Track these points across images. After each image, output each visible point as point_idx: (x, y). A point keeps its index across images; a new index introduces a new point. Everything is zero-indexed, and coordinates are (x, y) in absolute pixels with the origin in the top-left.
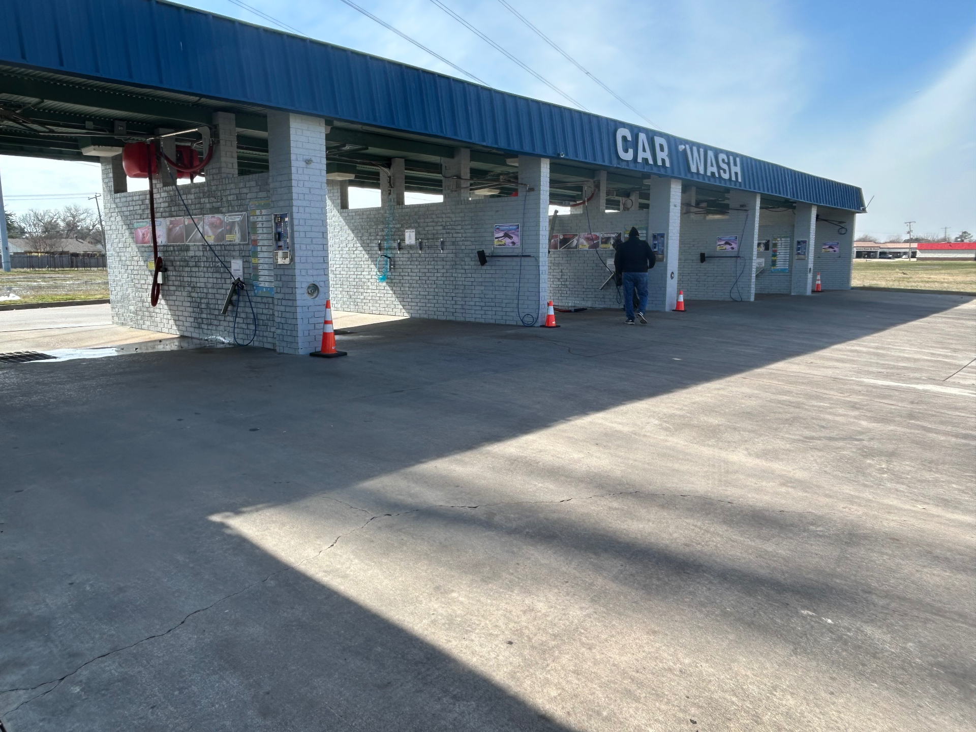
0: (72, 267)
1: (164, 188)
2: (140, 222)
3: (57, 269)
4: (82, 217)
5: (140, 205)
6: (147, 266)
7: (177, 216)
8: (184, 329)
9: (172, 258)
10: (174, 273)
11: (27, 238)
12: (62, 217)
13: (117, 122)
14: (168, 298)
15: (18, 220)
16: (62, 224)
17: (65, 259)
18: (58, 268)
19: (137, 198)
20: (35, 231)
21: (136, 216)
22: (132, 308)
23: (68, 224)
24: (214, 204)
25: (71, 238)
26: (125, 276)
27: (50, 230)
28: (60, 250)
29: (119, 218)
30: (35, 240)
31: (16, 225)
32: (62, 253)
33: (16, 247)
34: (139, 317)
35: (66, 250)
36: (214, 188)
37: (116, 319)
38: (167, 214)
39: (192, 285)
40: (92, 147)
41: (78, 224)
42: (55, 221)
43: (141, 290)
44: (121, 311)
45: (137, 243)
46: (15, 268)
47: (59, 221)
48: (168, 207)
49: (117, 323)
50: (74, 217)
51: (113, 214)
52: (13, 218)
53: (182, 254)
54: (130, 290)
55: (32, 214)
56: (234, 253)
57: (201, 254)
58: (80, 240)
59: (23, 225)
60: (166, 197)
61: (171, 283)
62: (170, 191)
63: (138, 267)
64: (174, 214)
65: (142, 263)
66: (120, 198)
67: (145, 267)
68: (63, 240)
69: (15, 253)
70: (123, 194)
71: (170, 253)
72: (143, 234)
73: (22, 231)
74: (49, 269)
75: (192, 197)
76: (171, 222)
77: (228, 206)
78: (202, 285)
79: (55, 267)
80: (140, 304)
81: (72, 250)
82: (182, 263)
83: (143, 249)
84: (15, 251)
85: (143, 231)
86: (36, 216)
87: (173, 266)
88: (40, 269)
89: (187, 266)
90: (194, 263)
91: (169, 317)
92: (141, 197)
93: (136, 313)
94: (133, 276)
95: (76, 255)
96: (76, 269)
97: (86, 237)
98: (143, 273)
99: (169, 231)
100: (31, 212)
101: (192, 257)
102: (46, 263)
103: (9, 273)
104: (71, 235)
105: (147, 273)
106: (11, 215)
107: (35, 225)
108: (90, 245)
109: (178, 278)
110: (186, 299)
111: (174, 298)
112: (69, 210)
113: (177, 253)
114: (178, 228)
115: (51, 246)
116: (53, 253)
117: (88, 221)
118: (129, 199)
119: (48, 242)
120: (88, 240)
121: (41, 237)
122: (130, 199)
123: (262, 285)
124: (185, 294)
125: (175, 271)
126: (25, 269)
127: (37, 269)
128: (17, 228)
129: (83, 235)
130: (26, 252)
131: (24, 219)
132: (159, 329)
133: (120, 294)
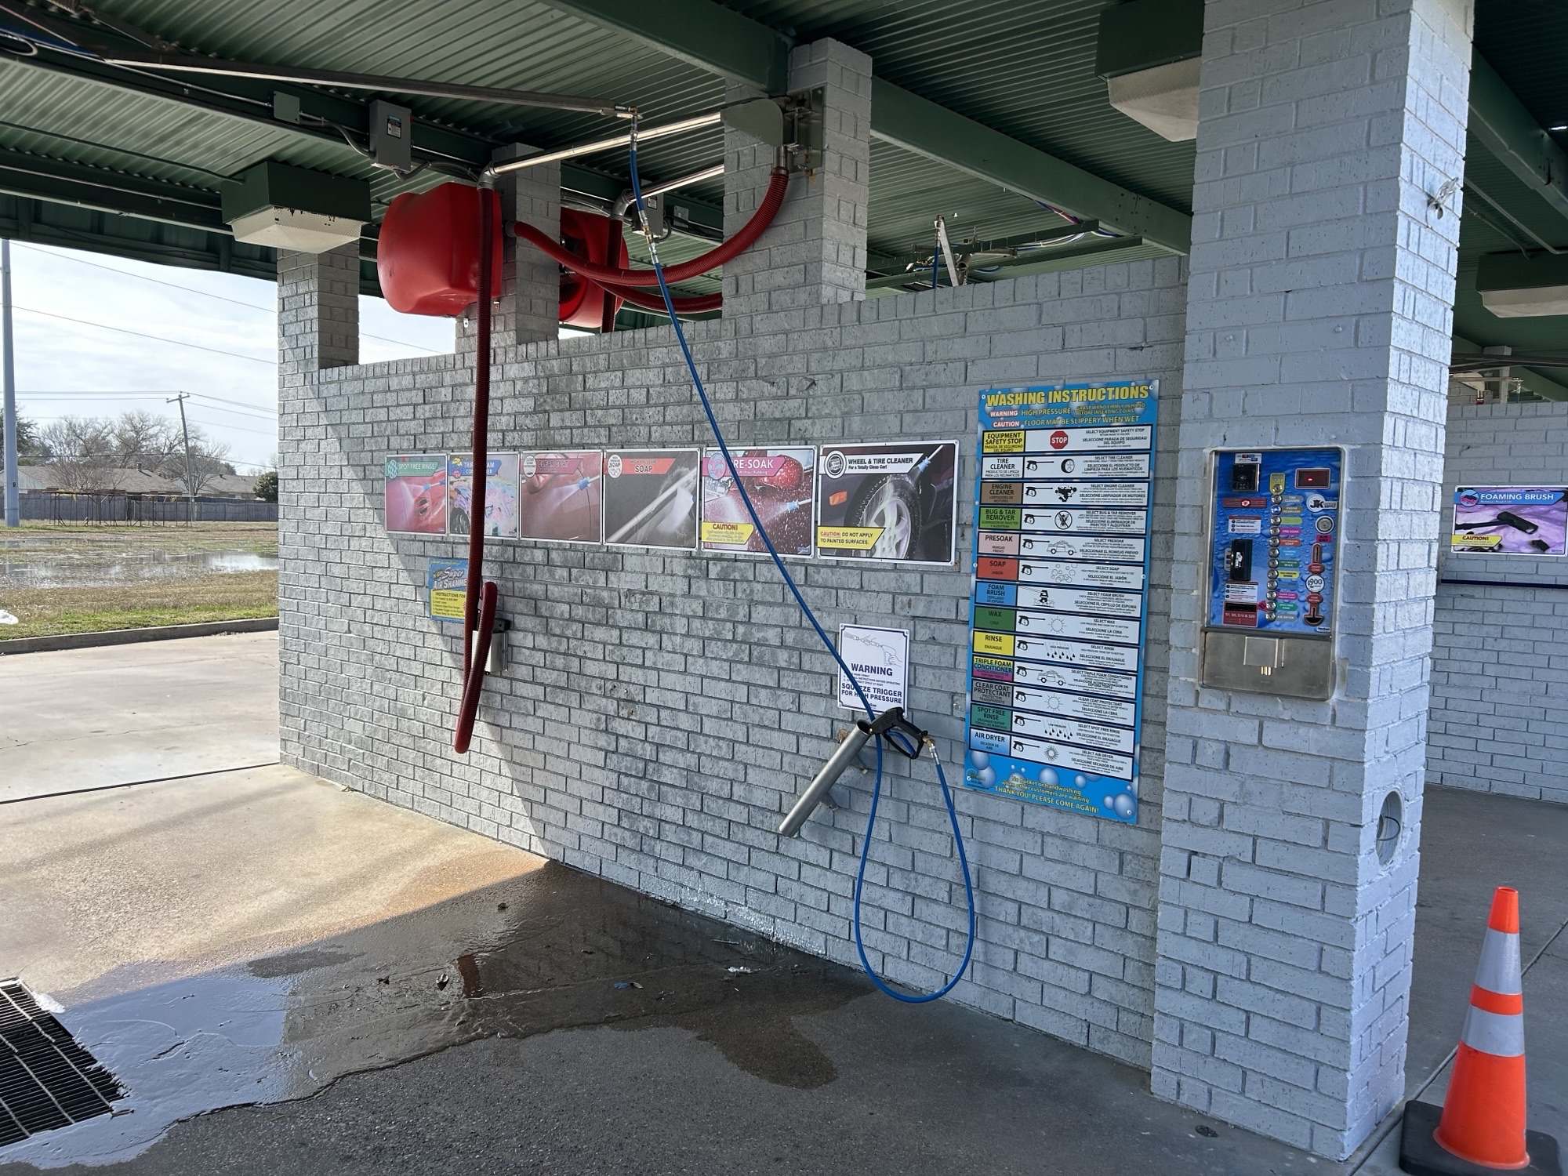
0: (130, 519)
1: (522, 348)
2: (411, 460)
3: (103, 523)
4: (151, 432)
5: (415, 406)
6: (427, 604)
7: (572, 445)
8: (568, 839)
9: (537, 589)
10: (542, 641)
11: (53, 464)
12: (116, 432)
13: (382, 109)
14: (504, 720)
15: (41, 435)
16: (115, 443)
17: (119, 504)
18: (105, 520)
19: (407, 381)
20: (68, 452)
21: (395, 442)
22: (356, 728)
23: (125, 443)
24: (763, 406)
25: (131, 468)
26: (341, 624)
27: (94, 451)
28: (111, 487)
29: (331, 446)
30: (67, 470)
31: (36, 442)
32: (113, 493)
33: (30, 480)
34: (381, 762)
35: (120, 487)
36: (767, 344)
37: (295, 750)
38: (528, 438)
39: (622, 694)
40: (272, 212)
41: (144, 443)
42: (104, 438)
43: (395, 676)
44: (314, 729)
45: (391, 525)
46: (28, 518)
47: (111, 437)
48: (535, 412)
49: (297, 764)
50: (137, 433)
51: (310, 432)
52: (33, 431)
53: (587, 578)
54: (352, 671)
55: (65, 424)
56: (863, 602)
57: (681, 586)
58: (147, 472)
59: (48, 442)
60: (526, 380)
61: (523, 672)
62: (548, 357)
63: (389, 603)
64: (562, 437)
65: (409, 592)
66: (339, 381)
67: (420, 607)
68: (116, 470)
69: (30, 492)
70: (349, 370)
71: (530, 570)
72: (421, 501)
73: (47, 452)
74: (90, 523)
75: (652, 377)
76: (542, 466)
77: (846, 415)
78: (676, 701)
79: (100, 520)
80: (388, 722)
81: (133, 488)
82: (579, 612)
83: (416, 548)
84: (32, 487)
85: (422, 489)
86: (71, 427)
87: (536, 613)
88: (73, 523)
89: (606, 623)
90: (640, 617)
91: (505, 784)
92: (420, 378)
93: (369, 744)
94: (367, 627)
95: (137, 497)
96: (138, 524)
97: (156, 467)
98: (410, 625)
99: (532, 494)
100: (63, 421)
101: (630, 593)
102: (84, 512)
103: (15, 530)
104: (132, 463)
105: (425, 624)
106: (29, 426)
107: (68, 444)
108: (161, 479)
109: (560, 662)
110: (587, 737)
111: (534, 724)
112: (130, 420)
113: (561, 573)
114: (574, 488)
115: (95, 481)
116: (98, 493)
117: (162, 440)
118: (370, 385)
119: (91, 473)
120: (158, 471)
121: (77, 464)
122: (381, 383)
123: (1034, 752)
124: (587, 719)
125: (548, 633)
126: (46, 522)
127: (67, 522)
128: (37, 448)
129: (150, 462)
130: (50, 490)
131: (52, 433)
132: (458, 817)
133: (316, 677)
